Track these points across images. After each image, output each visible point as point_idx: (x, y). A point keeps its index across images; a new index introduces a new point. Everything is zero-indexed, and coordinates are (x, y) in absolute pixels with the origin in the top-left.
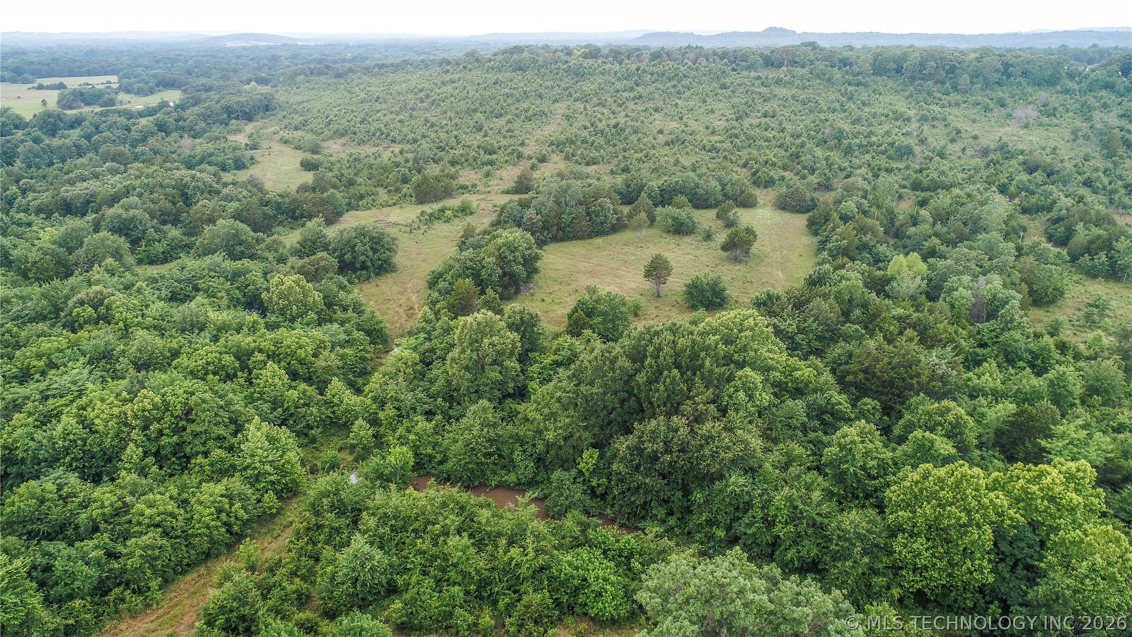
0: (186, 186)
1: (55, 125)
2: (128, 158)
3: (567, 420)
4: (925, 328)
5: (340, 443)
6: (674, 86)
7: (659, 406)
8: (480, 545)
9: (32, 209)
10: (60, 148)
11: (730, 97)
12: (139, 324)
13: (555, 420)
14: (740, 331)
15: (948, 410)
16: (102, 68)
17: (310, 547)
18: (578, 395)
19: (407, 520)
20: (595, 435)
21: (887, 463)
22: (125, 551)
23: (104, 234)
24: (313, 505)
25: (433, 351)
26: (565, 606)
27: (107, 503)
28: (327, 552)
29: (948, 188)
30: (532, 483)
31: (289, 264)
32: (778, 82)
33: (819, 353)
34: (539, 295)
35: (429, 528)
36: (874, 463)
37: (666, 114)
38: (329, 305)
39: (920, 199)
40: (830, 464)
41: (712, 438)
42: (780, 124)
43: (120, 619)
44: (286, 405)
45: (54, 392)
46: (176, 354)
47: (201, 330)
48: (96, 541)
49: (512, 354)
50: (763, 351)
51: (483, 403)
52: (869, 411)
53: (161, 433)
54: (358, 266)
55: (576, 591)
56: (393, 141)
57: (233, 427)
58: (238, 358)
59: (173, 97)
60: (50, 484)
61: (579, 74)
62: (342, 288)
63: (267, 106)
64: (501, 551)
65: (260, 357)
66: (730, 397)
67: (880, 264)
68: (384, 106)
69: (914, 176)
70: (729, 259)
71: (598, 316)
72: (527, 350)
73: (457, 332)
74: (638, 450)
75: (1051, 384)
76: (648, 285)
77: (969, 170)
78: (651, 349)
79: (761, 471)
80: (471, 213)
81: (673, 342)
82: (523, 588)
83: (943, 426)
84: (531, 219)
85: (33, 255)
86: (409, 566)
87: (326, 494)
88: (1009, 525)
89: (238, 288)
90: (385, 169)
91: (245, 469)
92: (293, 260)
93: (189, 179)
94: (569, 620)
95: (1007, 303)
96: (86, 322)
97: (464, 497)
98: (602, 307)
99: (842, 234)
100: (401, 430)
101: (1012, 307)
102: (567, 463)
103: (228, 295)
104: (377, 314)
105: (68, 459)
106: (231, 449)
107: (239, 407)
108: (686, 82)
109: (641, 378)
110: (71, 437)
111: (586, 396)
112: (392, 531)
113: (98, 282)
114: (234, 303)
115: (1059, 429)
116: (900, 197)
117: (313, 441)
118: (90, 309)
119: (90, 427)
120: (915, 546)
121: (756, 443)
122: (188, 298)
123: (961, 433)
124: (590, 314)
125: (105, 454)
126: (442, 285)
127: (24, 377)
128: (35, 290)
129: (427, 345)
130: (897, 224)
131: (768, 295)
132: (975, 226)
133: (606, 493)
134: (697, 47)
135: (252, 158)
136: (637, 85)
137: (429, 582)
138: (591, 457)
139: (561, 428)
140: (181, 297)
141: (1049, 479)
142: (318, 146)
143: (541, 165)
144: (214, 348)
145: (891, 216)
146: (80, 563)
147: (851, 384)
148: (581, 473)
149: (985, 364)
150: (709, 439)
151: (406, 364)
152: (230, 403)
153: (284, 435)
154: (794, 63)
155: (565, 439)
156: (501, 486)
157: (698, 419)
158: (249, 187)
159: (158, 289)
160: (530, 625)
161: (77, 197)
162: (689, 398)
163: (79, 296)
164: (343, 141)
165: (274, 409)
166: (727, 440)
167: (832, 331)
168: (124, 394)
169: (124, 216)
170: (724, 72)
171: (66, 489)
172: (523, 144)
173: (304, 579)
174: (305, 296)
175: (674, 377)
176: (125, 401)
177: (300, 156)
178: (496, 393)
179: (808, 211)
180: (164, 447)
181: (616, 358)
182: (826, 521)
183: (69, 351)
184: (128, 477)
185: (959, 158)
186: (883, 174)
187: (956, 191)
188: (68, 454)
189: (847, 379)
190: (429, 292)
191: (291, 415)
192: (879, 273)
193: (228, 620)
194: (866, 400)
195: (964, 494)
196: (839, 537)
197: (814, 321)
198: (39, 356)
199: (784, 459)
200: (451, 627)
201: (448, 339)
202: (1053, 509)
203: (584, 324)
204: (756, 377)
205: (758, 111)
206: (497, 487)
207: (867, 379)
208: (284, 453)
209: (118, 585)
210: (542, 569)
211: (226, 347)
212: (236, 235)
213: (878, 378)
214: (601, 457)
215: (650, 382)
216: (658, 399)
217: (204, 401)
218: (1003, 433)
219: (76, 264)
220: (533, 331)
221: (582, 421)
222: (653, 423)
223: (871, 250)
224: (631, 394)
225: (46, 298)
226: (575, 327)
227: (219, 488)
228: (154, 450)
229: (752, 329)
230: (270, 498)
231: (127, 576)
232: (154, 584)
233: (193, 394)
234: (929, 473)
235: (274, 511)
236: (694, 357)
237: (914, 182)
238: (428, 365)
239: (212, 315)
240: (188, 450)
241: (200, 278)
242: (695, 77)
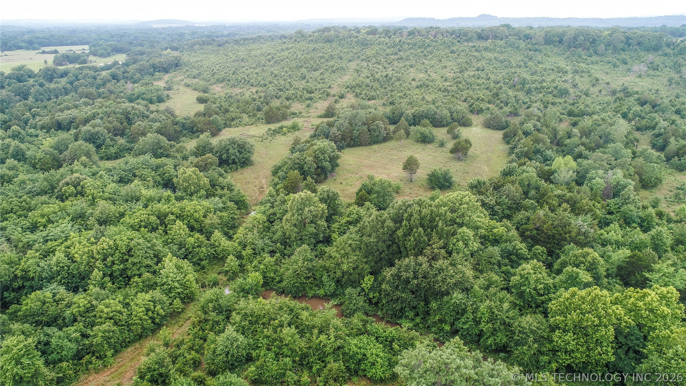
0: (129, 113)
1: (52, 75)
2: (95, 96)
3: (355, 258)
4: (575, 203)
5: (219, 270)
6: (422, 52)
7: (410, 250)
8: (302, 333)
9: (38, 127)
10: (55, 89)
11: (456, 58)
12: (101, 197)
13: (348, 258)
14: (460, 205)
15: (588, 254)
16: (80, 40)
17: (201, 333)
18: (361, 243)
19: (258, 317)
20: (371, 267)
21: (550, 286)
22: (92, 334)
23: (80, 142)
24: (203, 307)
25: (274, 214)
26: (353, 370)
27: (81, 305)
28: (211, 336)
29: (590, 115)
30: (333, 295)
31: (189, 161)
32: (486, 49)
33: (509, 217)
34: (339, 180)
35: (272, 322)
36: (542, 286)
37: (417, 69)
38: (213, 186)
39: (573, 121)
40: (515, 286)
41: (442, 270)
42: (487, 75)
43: (89, 374)
44: (187, 247)
45: (51, 237)
46: (122, 215)
47: (137, 201)
48: (75, 327)
49: (322, 217)
50: (475, 217)
51: (305, 246)
52: (539, 254)
53: (113, 263)
54: (230, 161)
55: (359, 362)
56: (252, 85)
57: (156, 259)
58: (159, 218)
59: (121, 58)
60: (48, 293)
61: (365, 44)
62: (221, 175)
63: (177, 64)
64: (315, 337)
65: (172, 217)
66: (454, 245)
67: (548, 162)
68: (247, 64)
69: (569, 107)
70: (454, 158)
71: (374, 193)
72: (331, 215)
73: (290, 203)
74: (397, 276)
75: (653, 238)
76: (405, 174)
77: (604, 104)
78: (406, 215)
79: (472, 290)
80: (298, 130)
81: (420, 211)
82: (327, 359)
83: (584, 264)
84: (334, 133)
85: (39, 155)
86: (259, 345)
87: (211, 301)
88: (624, 326)
89: (159, 175)
90: (247, 103)
91: (163, 285)
92: (192, 159)
93: (130, 109)
94: (355, 379)
95: (625, 187)
96: (70, 196)
97: (294, 303)
98: (376, 188)
99: (525, 143)
100: (255, 263)
101: (629, 190)
102: (355, 284)
103: (153, 179)
104: (242, 191)
105: (59, 278)
106: (154, 273)
107: (159, 247)
108: (429, 49)
109: (400, 233)
110: (61, 265)
111: (366, 244)
112: (249, 323)
113: (77, 171)
114: (157, 184)
115: (656, 267)
116: (561, 120)
117: (203, 268)
118: (72, 187)
119: (72, 259)
120: (566, 338)
121: (470, 273)
122: (129, 181)
123: (596, 268)
124: (369, 192)
125: (80, 275)
126: (280, 174)
127: (34, 228)
128: (41, 176)
129: (271, 211)
130: (558, 137)
131: (478, 181)
132: (607, 139)
133: (378, 302)
134: (436, 28)
135: (168, 96)
136: (399, 51)
137: (271, 355)
138: (369, 280)
139: (351, 262)
140: (126, 180)
141: (649, 298)
142: (207, 88)
143: (341, 100)
144: (145, 212)
145: (555, 132)
146: (66, 340)
147: (528, 237)
148: (363, 290)
149: (612, 225)
150: (441, 270)
151: (259, 222)
152: (154, 245)
153: (186, 264)
154: (496, 37)
155: (354, 269)
156: (315, 297)
157: (434, 258)
158: (166, 114)
159: (112, 176)
160: (332, 382)
161: (65, 119)
162: (429, 245)
163: (66, 180)
164: (222, 85)
165: (180, 249)
166: (452, 271)
167: (517, 204)
168: (92, 239)
169: (92, 131)
170: (453, 43)
171: (58, 296)
172: (330, 87)
173: (197, 351)
174: (199, 180)
175: (420, 233)
176: (92, 243)
177: (197, 94)
178: (313, 240)
179: (503, 129)
180: (115, 271)
181: (385, 220)
182: (512, 321)
183: (59, 213)
184: (94, 289)
185: (598, 96)
186: (550, 106)
187: (595, 117)
188: (59, 275)
189: (526, 234)
190: (273, 178)
191: (190, 252)
192: (547, 168)
193: (152, 376)
194: (537, 247)
195: (597, 306)
196: (520, 331)
197: (506, 198)
198: (43, 216)
199: (487, 283)
200: (284, 382)
201: (284, 207)
202: (652, 316)
203: (366, 198)
204: (470, 233)
205: (474, 67)
206: (312, 297)
207: (538, 234)
208: (186, 275)
209: (88, 353)
210: (339, 348)
211: (152, 211)
212: (158, 143)
213: (545, 234)
214: (375, 280)
215: (405, 235)
216: (410, 246)
217: (139, 244)
218: (622, 268)
219: (64, 160)
220: (335, 203)
221: (364, 258)
222: (407, 260)
223: (542, 153)
224: (393, 242)
225: (46, 180)
226: (360, 201)
227: (148, 296)
228: (109, 273)
229: (468, 204)
230: (177, 302)
231: (93, 348)
232: (109, 353)
233: (132, 240)
234: (576, 293)
235: (180, 310)
236: (432, 220)
237: (569, 111)
238: (272, 222)
239: (144, 192)
240: (129, 273)
241: (137, 169)
242: (435, 46)
